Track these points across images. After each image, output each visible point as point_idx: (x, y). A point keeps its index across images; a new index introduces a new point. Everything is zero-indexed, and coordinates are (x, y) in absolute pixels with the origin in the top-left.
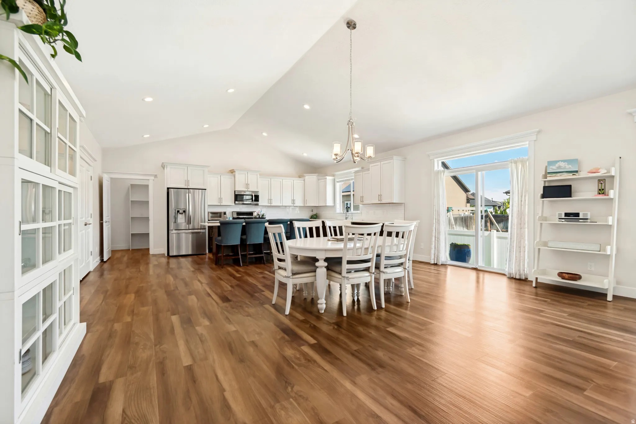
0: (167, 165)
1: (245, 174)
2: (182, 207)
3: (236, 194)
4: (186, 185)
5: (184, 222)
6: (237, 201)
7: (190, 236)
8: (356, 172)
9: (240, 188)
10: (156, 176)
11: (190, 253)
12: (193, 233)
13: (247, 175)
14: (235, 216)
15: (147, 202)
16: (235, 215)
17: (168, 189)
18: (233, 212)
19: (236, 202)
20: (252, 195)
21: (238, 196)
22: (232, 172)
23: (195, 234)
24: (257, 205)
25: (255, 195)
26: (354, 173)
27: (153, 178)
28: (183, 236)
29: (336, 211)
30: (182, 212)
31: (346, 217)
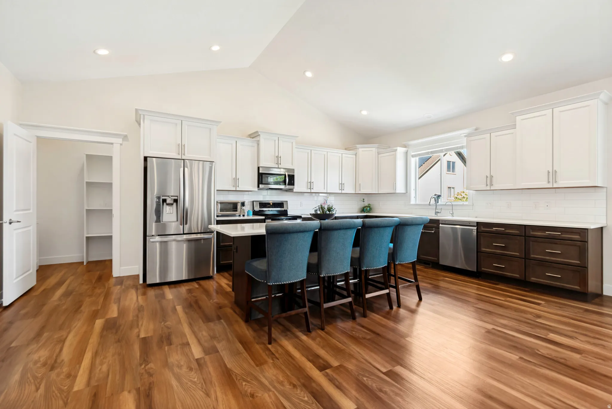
0: (144, 115)
1: (275, 141)
2: (172, 192)
3: (260, 172)
4: (179, 154)
5: (176, 220)
6: (262, 184)
7: (185, 246)
8: (468, 136)
9: (266, 162)
10: (125, 138)
11: (184, 277)
12: (189, 241)
13: (277, 142)
14: (257, 208)
15: (110, 185)
16: (257, 206)
17: (146, 159)
18: (253, 202)
19: (261, 186)
20: (285, 175)
21: (263, 175)
22: (254, 136)
23: (193, 243)
24: (291, 190)
25: (289, 175)
26: (465, 136)
27: (120, 141)
28: (173, 247)
29: (410, 200)
30: (172, 202)
31: (437, 211)
